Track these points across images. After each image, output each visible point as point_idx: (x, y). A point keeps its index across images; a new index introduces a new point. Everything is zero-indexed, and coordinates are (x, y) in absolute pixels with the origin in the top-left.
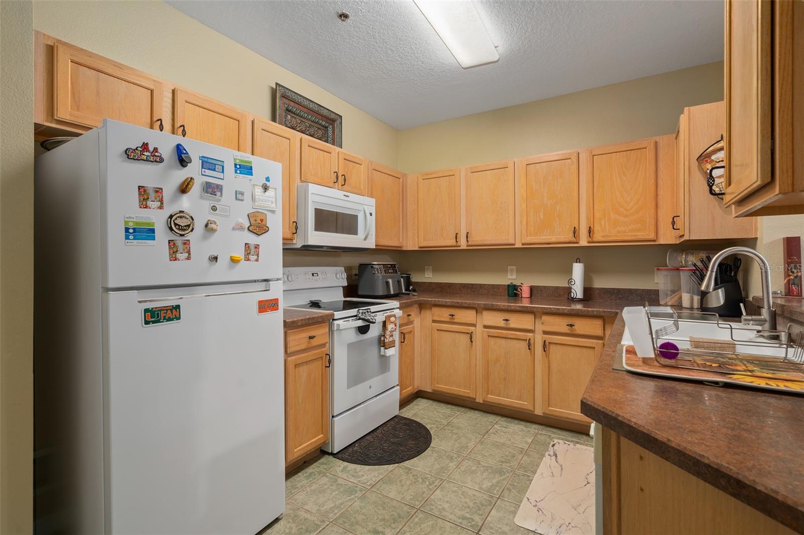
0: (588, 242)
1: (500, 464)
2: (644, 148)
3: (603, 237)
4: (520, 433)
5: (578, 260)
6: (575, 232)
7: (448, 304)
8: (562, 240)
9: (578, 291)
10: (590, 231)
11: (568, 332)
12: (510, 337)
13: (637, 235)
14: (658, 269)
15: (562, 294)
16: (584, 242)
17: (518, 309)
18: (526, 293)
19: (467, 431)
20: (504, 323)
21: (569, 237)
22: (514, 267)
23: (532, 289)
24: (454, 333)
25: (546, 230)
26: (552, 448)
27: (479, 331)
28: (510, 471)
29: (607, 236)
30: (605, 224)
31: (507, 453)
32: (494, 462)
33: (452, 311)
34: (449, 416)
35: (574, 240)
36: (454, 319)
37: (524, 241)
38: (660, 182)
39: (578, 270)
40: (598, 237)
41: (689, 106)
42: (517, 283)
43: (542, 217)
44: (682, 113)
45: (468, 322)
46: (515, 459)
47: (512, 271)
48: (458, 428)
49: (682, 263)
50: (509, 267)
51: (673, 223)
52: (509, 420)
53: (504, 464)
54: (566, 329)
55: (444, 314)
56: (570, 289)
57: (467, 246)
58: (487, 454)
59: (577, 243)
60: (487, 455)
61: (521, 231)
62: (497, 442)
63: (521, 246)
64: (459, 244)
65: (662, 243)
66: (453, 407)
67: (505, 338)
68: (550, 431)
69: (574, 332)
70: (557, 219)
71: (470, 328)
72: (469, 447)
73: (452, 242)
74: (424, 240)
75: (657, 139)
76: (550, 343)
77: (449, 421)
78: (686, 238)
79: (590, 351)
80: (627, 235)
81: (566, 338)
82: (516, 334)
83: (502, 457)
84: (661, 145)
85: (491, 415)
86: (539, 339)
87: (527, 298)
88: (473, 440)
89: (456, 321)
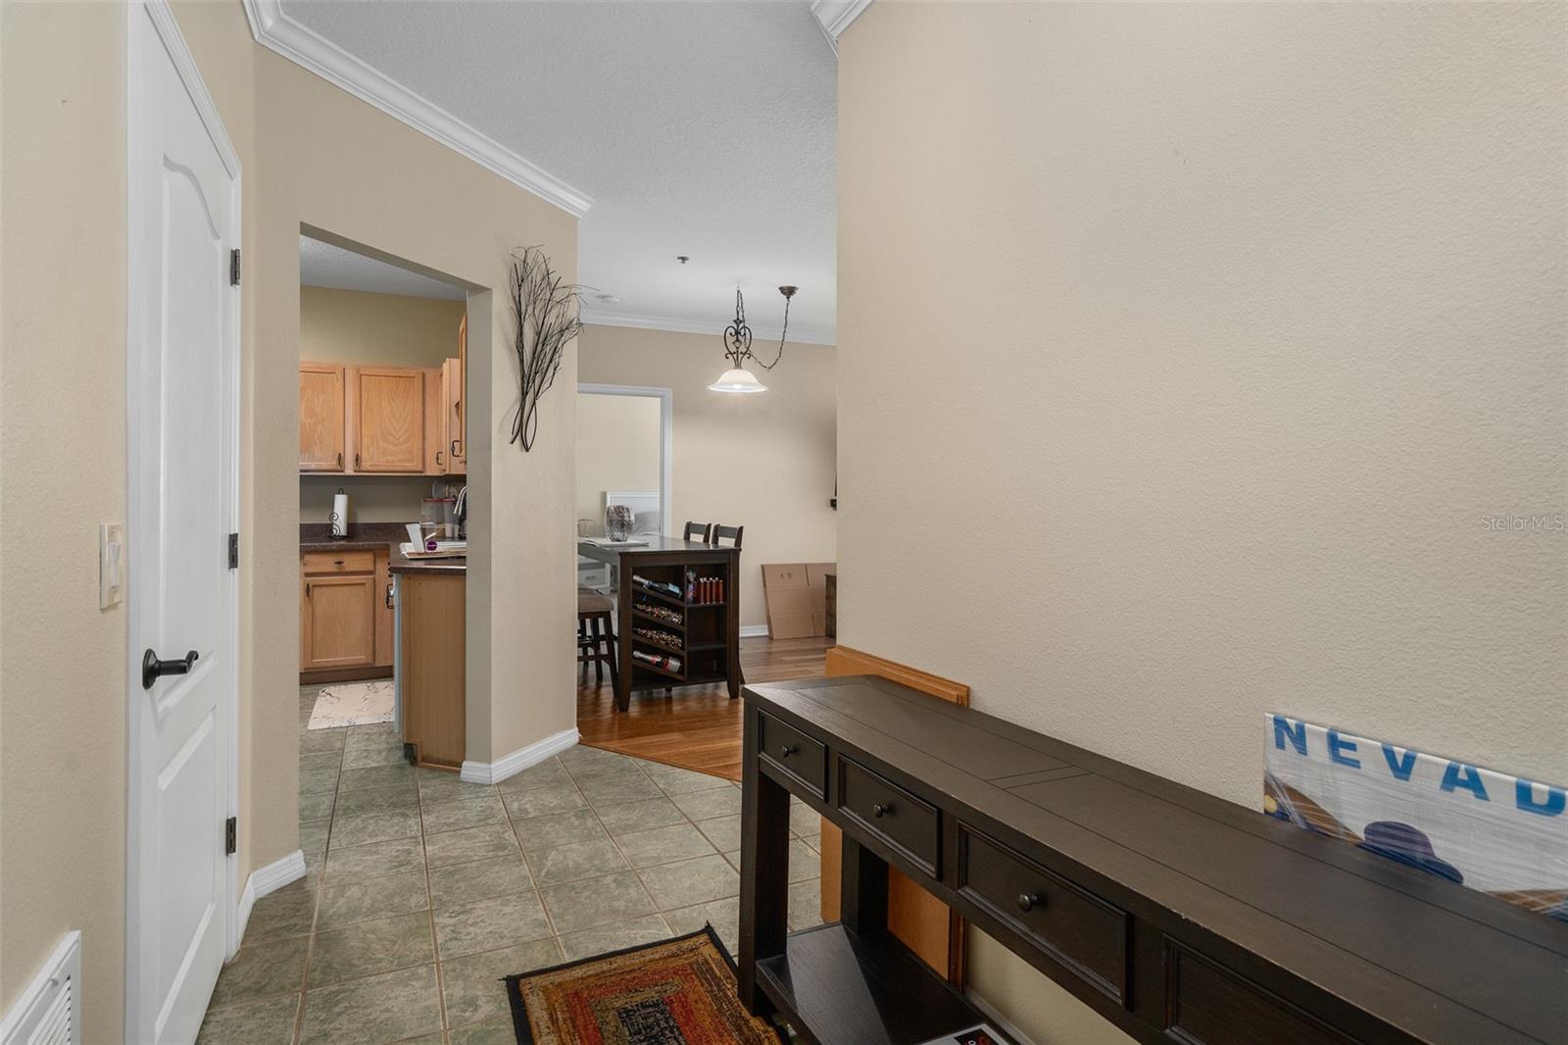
0: (355, 471)
2: (412, 377)
3: (371, 465)
5: (341, 492)
6: (340, 459)
8: (325, 467)
9: (340, 526)
10: (357, 459)
11: (336, 570)
13: (406, 466)
14: (425, 500)
15: (322, 531)
16: (349, 471)
21: (334, 464)
25: (303, 455)
26: (323, 692)
29: (375, 465)
30: (374, 451)
35: (339, 468)
38: (428, 414)
39: (341, 502)
40: (366, 465)
41: (450, 358)
44: (445, 361)
49: (445, 494)
51: (438, 458)
54: (333, 568)
56: (332, 525)
59: (342, 471)
65: (428, 474)
69: (343, 570)
70: (318, 441)
75: (425, 371)
76: (314, 586)
78: (447, 472)
79: (361, 588)
80: (397, 466)
81: (332, 578)
84: (428, 376)
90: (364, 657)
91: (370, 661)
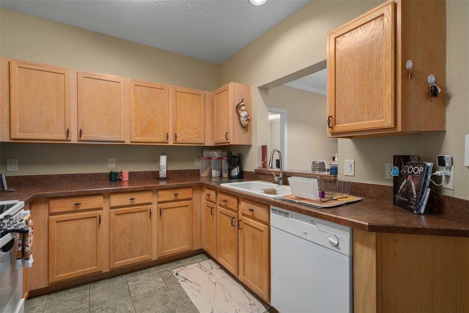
0: (174, 143)
1: (165, 306)
2: (200, 95)
3: (182, 140)
4: (150, 279)
5: (163, 154)
6: (167, 136)
7: (73, 194)
8: (159, 141)
10: (176, 137)
11: (174, 199)
12: (134, 211)
13: (197, 141)
14: (199, 159)
15: (149, 176)
16: (171, 143)
17: (142, 189)
18: (126, 177)
19: (113, 300)
20: (130, 202)
21: (163, 139)
22: (114, 159)
23: (130, 174)
24: (78, 221)
25: (148, 133)
26: (178, 276)
27: (105, 213)
28: (175, 306)
29: (184, 140)
30: (182, 133)
31: (160, 297)
32: (160, 308)
33: (77, 201)
34: (83, 299)
35: (166, 141)
36: (79, 207)
37: (132, 140)
38: (206, 115)
39: (163, 160)
40: (179, 140)
41: (234, 82)
42: (118, 170)
43: (146, 124)
45: (95, 207)
46: (168, 297)
47: (112, 162)
48: (104, 302)
49: (211, 155)
50: (110, 159)
51: (226, 136)
52: (133, 274)
53: (167, 305)
55: (68, 205)
57: (78, 141)
58: (149, 306)
59: (167, 143)
60: (151, 307)
61: (131, 132)
62: (145, 293)
63: (130, 144)
64: (69, 138)
65: (207, 145)
66: (77, 289)
67: (130, 213)
68: (163, 267)
69: (178, 199)
70: (156, 126)
71: (98, 212)
72: (131, 311)
73: (63, 136)
74: (20, 132)
75: (205, 92)
76: (163, 209)
77: (88, 302)
79: (186, 208)
80: (193, 140)
81: (172, 203)
82: (139, 208)
83: (160, 301)
84: (206, 95)
85: (117, 278)
86: (155, 208)
87: (126, 181)
88: (128, 304)
89: (81, 208)
90: (188, 246)
91: (191, 248)
